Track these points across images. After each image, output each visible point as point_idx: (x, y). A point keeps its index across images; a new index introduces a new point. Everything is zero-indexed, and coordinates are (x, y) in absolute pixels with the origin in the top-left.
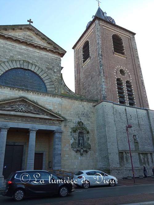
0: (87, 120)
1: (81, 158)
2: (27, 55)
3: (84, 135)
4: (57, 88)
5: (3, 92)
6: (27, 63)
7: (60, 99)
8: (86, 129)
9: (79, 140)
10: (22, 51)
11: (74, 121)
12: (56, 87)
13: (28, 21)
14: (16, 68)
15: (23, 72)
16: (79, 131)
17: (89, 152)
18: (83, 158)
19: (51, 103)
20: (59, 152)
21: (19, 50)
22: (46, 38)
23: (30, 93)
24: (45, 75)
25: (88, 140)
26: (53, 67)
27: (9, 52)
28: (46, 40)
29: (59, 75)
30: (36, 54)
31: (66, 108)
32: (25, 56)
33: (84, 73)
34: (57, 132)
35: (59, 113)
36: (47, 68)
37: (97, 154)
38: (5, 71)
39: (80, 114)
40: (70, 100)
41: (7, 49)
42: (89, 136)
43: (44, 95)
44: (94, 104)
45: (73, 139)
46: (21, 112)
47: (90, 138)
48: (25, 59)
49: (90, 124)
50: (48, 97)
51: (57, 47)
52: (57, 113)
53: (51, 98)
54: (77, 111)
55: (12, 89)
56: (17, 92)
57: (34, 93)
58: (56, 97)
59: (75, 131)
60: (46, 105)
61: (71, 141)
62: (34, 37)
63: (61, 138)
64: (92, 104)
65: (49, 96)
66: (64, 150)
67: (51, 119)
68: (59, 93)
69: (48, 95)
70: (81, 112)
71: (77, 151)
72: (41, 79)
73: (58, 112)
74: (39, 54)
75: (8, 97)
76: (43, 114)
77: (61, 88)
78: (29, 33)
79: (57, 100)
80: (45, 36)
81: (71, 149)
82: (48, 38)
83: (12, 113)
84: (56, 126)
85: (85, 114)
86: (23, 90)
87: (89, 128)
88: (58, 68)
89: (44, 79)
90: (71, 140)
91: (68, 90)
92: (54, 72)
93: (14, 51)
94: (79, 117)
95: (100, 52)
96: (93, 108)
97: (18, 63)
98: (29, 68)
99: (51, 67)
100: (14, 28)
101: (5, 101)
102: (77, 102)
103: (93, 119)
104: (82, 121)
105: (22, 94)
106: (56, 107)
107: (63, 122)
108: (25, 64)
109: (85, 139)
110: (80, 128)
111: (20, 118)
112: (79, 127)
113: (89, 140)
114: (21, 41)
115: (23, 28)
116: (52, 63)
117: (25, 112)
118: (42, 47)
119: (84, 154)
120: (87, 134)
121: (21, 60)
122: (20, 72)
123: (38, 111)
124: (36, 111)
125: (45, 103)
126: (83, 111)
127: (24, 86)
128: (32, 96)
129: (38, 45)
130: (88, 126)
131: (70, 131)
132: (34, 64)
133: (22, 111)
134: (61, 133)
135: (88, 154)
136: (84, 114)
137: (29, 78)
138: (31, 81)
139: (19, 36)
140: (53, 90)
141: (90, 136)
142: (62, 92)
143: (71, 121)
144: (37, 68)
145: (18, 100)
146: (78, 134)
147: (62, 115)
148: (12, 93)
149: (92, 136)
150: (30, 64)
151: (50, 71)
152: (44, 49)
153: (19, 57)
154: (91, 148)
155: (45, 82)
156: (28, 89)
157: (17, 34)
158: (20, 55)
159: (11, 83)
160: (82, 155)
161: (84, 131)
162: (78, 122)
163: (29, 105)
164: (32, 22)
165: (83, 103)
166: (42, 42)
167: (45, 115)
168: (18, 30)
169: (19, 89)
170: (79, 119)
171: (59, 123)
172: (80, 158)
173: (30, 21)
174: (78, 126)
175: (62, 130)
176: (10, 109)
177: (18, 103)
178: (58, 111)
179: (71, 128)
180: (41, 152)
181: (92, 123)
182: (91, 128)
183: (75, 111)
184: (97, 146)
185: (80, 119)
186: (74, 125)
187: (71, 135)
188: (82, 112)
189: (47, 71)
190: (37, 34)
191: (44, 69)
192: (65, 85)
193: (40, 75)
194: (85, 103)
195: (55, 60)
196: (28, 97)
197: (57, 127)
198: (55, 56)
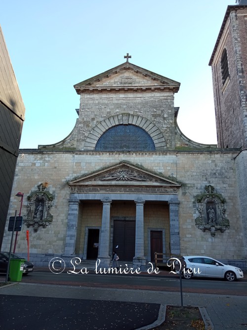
0: (221, 182)
1: (212, 240)
2: (126, 105)
3: (217, 206)
4: (169, 141)
5: (102, 158)
6: (126, 116)
7: (174, 156)
8: (219, 197)
9: (208, 214)
10: (120, 102)
11: (199, 186)
12: (167, 140)
13: (125, 57)
14: (114, 126)
15: (124, 129)
16: (206, 200)
17: (227, 231)
18: (216, 240)
19: (161, 164)
20: (176, 231)
21: (116, 102)
22: (149, 74)
23: (133, 154)
24: (151, 125)
25: (224, 214)
26: (162, 111)
27: (105, 108)
28: (150, 76)
29: (171, 121)
30: (138, 100)
31: (184, 168)
32: (125, 106)
33: (225, 103)
34: (171, 204)
35: (173, 177)
36: (153, 116)
37: (242, 234)
38: (102, 133)
39: (209, 174)
40: (190, 156)
41: (103, 104)
42: (225, 206)
43: (151, 154)
44: (235, 155)
45: (197, 212)
46: (122, 180)
47: (228, 210)
48: (124, 112)
49: (227, 188)
50: (157, 156)
51: (166, 81)
52: (169, 177)
53: (161, 156)
54: (203, 170)
55: (111, 154)
56: (117, 156)
57: (138, 154)
58: (168, 154)
59: (199, 201)
60: (154, 168)
61: (194, 215)
62: (134, 77)
63: (178, 211)
64: (230, 155)
65: (158, 154)
66: (184, 227)
67: (162, 186)
68: (173, 147)
69: (156, 153)
70: (210, 171)
71: (204, 230)
72: (147, 133)
73: (171, 176)
74: (142, 99)
75: (108, 164)
76: (151, 180)
77: (175, 139)
78: (127, 74)
79: (170, 158)
80: (148, 71)
81: (195, 226)
82: (152, 73)
83: (113, 183)
84: (170, 195)
85: (217, 174)
86: (123, 152)
87: (225, 195)
88: (170, 111)
89: (149, 133)
90: (195, 213)
91: (186, 141)
92: (164, 118)
93: (111, 105)
94: (206, 179)
95: (238, 67)
96: (233, 161)
97: (116, 119)
98: (130, 122)
99: (159, 112)
100: (107, 75)
101: (103, 170)
102: (201, 156)
103: (234, 179)
104: (212, 185)
105: (123, 157)
106: (168, 168)
107: (180, 188)
108: (125, 118)
109: (218, 212)
110: (208, 196)
111: (123, 188)
112: (207, 193)
113: (227, 213)
114: (117, 89)
115: (118, 70)
116: (161, 107)
117: (128, 180)
118: (144, 88)
119: (218, 234)
120: (222, 204)
121: (119, 115)
122: (119, 129)
123: (144, 177)
124: (141, 177)
125: (153, 165)
126: (214, 169)
127: (125, 146)
128: (135, 159)
129: (139, 87)
130: (223, 191)
131: (193, 200)
132: (136, 115)
133: (124, 179)
134: (179, 204)
135: (224, 234)
136: (215, 174)
137: (131, 135)
138: (134, 138)
139: (115, 83)
140: (163, 144)
141: (228, 207)
142: (178, 145)
143: (193, 186)
144: (140, 119)
145: (118, 166)
146: (205, 205)
147: (179, 179)
148: (111, 158)
149: (231, 207)
150: (130, 116)
151: (157, 119)
152: (148, 90)
153: (117, 110)
154: (229, 226)
155: (152, 135)
156: (130, 150)
157: (112, 81)
158: (118, 108)
159: (110, 146)
160: (213, 235)
161: (216, 200)
162: (206, 186)
163: (133, 170)
164: (130, 57)
165: (213, 156)
166: (144, 80)
167: (153, 182)
168: (113, 76)
169: (119, 152)
170: (206, 182)
171: (174, 190)
172: (210, 240)
173: (128, 57)
174: (205, 192)
175: (179, 200)
176: (110, 178)
177: (119, 170)
178: (172, 174)
179: (194, 197)
180: (159, 230)
181: (230, 186)
182: (229, 195)
183: (199, 171)
184: (241, 222)
185: (209, 181)
186: (199, 191)
187: (194, 206)
188: (212, 170)
189: (153, 119)
190: (137, 72)
191: (149, 119)
192: (182, 134)
193: (144, 128)
194: (218, 156)
195: (165, 101)
196: (130, 161)
197: (172, 196)
198: (165, 95)
